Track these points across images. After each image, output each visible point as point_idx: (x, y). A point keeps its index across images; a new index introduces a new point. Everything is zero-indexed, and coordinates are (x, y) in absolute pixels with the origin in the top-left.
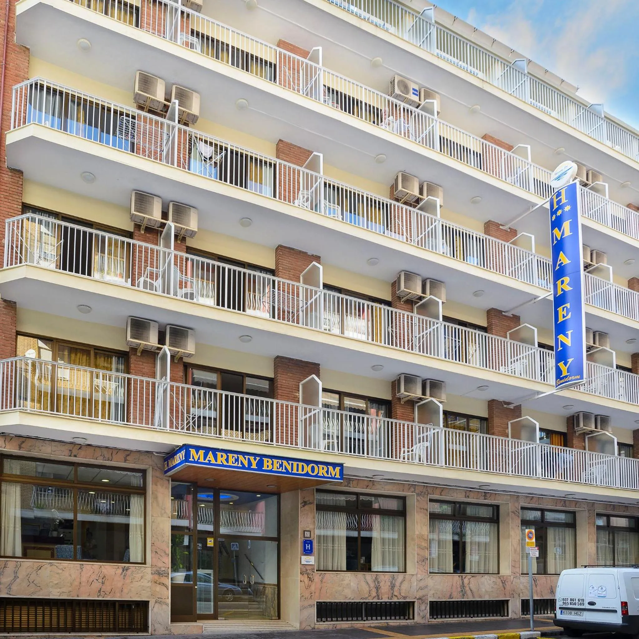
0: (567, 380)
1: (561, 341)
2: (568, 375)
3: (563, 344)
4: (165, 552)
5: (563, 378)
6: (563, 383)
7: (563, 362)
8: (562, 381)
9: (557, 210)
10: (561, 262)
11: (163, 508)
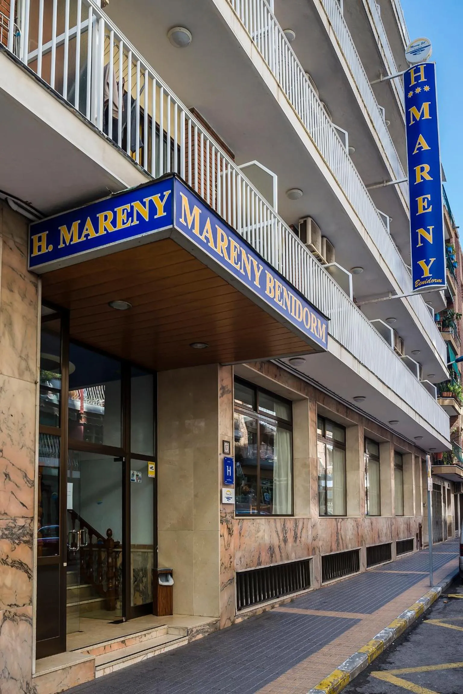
0: (429, 282)
1: (421, 235)
2: (431, 276)
3: (423, 239)
4: (26, 476)
5: (424, 279)
6: (425, 285)
7: (425, 260)
8: (423, 283)
9: (415, 87)
10: (420, 146)
11: (23, 356)
